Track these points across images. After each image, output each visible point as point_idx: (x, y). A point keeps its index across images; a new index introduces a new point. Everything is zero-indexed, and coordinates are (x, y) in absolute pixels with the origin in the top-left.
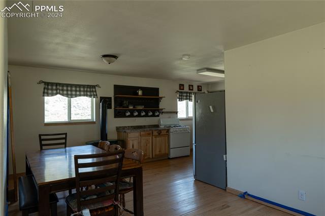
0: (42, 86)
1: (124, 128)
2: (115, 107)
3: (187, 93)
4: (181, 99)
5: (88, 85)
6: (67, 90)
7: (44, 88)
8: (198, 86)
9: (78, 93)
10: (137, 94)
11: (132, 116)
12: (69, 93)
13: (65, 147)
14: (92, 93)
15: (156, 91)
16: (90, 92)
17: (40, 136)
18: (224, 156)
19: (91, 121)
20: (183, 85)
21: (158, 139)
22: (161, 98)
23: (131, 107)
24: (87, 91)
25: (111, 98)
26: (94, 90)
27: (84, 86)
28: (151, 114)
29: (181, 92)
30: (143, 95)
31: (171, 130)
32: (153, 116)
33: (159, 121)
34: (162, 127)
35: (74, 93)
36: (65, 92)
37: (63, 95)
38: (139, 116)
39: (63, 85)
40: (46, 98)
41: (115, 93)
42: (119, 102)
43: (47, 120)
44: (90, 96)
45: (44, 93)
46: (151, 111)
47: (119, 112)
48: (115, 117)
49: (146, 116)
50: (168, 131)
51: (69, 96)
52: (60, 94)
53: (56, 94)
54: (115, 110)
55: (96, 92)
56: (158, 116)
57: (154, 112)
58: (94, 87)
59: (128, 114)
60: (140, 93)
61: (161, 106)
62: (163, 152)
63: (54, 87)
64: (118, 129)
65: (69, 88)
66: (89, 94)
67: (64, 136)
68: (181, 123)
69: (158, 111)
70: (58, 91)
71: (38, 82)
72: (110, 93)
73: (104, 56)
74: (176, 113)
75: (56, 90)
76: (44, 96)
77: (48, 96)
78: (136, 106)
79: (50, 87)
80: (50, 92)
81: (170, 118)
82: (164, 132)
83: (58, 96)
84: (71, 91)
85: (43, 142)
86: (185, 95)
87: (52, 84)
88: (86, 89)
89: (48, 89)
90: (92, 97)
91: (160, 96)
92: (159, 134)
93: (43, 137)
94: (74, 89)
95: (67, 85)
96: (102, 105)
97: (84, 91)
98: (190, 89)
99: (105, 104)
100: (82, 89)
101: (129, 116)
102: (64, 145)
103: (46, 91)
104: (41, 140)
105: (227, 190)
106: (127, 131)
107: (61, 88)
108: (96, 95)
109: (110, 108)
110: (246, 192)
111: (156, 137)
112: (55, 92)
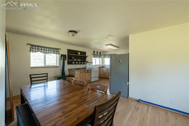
0: (29, 46)
1: (72, 69)
2: (68, 60)
3: (96, 55)
4: (94, 57)
5: (55, 48)
6: (44, 50)
7: (31, 48)
8: (97, 52)
9: (50, 52)
10: (78, 54)
11: (75, 64)
12: (45, 51)
13: (47, 81)
14: (57, 52)
15: (85, 53)
16: (56, 51)
17: (30, 75)
18: (128, 83)
19: (56, 66)
20: (95, 51)
21: (87, 74)
22: (87, 56)
23: (75, 60)
24: (55, 51)
25: (66, 55)
26: (58, 51)
27: (53, 48)
28: (83, 63)
29: (94, 54)
30: (80, 55)
31: (92, 70)
32: (84, 64)
33: (86, 66)
34: (87, 69)
35: (48, 51)
36: (43, 51)
37: (41, 52)
38: (78, 64)
39: (42, 47)
40: (32, 53)
41: (68, 53)
42: (70, 57)
43: (32, 65)
44: (56, 53)
45: (30, 50)
46: (83, 61)
47: (70, 62)
48: (68, 64)
49: (81, 64)
50: (91, 70)
51: (45, 53)
52: (40, 51)
53: (38, 51)
54: (68, 61)
55: (59, 51)
56: (86, 64)
57: (84, 62)
58: (58, 49)
59: (74, 63)
60: (79, 53)
61: (87, 60)
62: (89, 80)
63: (37, 48)
64: (69, 70)
65: (45, 49)
66: (55, 52)
67: (46, 75)
68: (94, 67)
69: (85, 61)
70: (39, 50)
71: (27, 44)
72: (66, 53)
73: (71, 31)
74: (92, 63)
75: (38, 49)
76: (30, 52)
77: (33, 52)
78: (78, 60)
79: (34, 47)
80: (34, 50)
81: (90, 65)
82: (89, 71)
83: (39, 52)
84: (46, 50)
85: (33, 79)
86: (95, 55)
87: (35, 46)
88: (54, 50)
89: (33, 48)
90: (57, 54)
91: (87, 55)
92: (88, 72)
93: (32, 76)
94: (48, 49)
95: (44, 47)
96: (63, 58)
97: (53, 51)
98: (97, 53)
99: (64, 58)
100: (52, 50)
101: (74, 64)
102: (46, 81)
103: (31, 49)
104: (31, 78)
105: (129, 98)
106: (75, 71)
107: (40, 48)
108: (59, 53)
109: (66, 60)
110: (140, 99)
111: (86, 73)
112: (37, 50)
